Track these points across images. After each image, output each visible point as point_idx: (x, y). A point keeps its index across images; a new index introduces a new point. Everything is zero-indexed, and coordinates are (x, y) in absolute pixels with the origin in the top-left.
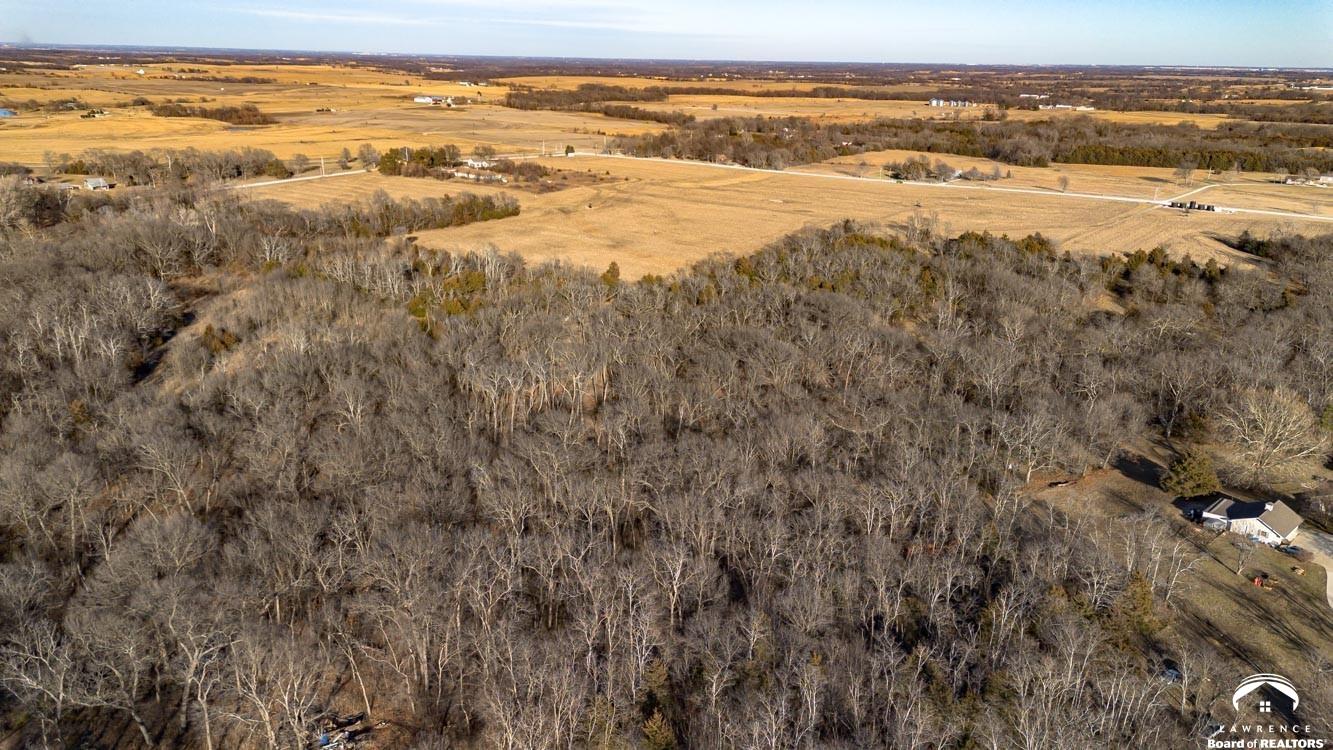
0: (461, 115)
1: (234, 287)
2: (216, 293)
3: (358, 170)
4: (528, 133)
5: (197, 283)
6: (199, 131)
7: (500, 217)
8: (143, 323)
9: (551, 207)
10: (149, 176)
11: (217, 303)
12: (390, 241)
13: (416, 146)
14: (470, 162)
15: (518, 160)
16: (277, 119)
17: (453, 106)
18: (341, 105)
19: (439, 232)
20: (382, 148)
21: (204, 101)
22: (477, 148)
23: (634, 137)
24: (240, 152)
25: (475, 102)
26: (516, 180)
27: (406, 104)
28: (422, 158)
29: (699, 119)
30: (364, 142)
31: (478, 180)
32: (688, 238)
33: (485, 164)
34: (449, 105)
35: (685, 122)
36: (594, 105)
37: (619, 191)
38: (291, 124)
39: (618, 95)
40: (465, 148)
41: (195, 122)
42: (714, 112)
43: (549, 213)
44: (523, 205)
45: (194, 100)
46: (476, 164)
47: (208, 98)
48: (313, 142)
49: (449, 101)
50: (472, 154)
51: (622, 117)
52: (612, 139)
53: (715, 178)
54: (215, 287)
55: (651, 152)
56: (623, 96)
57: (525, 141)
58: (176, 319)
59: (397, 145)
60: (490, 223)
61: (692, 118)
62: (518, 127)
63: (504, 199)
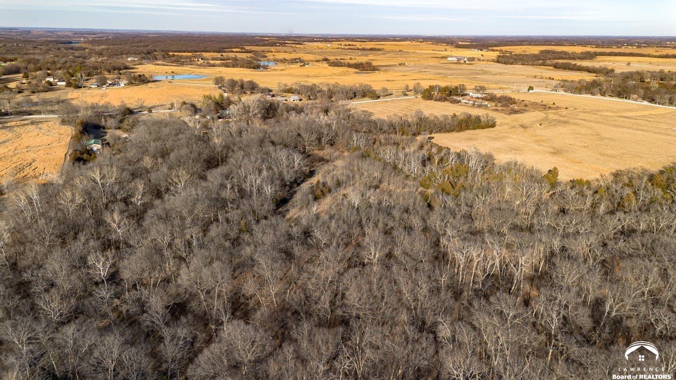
0: (471, 67)
1: (336, 158)
2: (327, 161)
3: (411, 96)
4: (506, 77)
5: (321, 154)
6: (344, 74)
7: (483, 128)
8: (288, 177)
9: (515, 124)
10: (316, 96)
11: (326, 167)
12: (419, 138)
13: (443, 84)
14: (471, 94)
15: (498, 93)
16: (379, 68)
17: (467, 62)
18: (411, 61)
19: (447, 135)
20: (425, 85)
21: (351, 59)
22: (476, 86)
23: (572, 81)
24: (358, 85)
25: (479, 60)
26: (496, 106)
27: (443, 61)
28: (445, 91)
29: (618, 71)
30: (417, 81)
31: (474, 105)
32: (609, 152)
33: (480, 96)
34: (465, 62)
35: (608, 73)
36: (548, 62)
37: (561, 116)
38: (386, 71)
39: (564, 56)
40: (470, 86)
41: (344, 70)
42: (628, 67)
43: (513, 127)
44: (498, 122)
45: (347, 59)
46: (474, 95)
47: (353, 58)
48: (393, 81)
49: (466, 59)
50: (473, 89)
51: (565, 69)
52: (559, 82)
53: (630, 110)
54: (328, 158)
55: (584, 91)
56: (567, 57)
57: (504, 82)
58: (305, 174)
59: (433, 83)
60: (477, 131)
61: (612, 71)
62: (501, 74)
63: (487, 117)
